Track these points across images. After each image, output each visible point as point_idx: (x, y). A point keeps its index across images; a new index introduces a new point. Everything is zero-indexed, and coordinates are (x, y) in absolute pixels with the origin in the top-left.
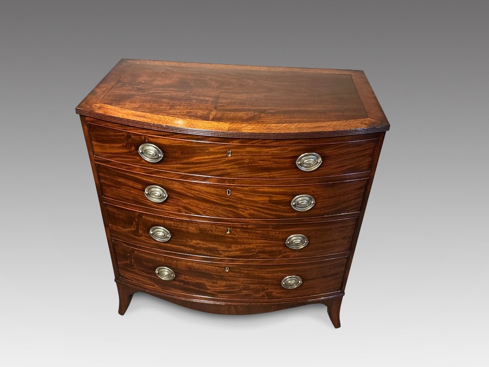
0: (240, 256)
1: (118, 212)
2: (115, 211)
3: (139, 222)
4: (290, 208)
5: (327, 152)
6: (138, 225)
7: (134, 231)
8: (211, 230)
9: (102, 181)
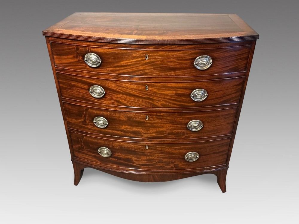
0: (156, 137)
1: (72, 108)
2: (70, 107)
3: (86, 114)
4: (190, 99)
5: (216, 55)
6: (85, 117)
7: (83, 121)
8: (135, 118)
9: (61, 85)
